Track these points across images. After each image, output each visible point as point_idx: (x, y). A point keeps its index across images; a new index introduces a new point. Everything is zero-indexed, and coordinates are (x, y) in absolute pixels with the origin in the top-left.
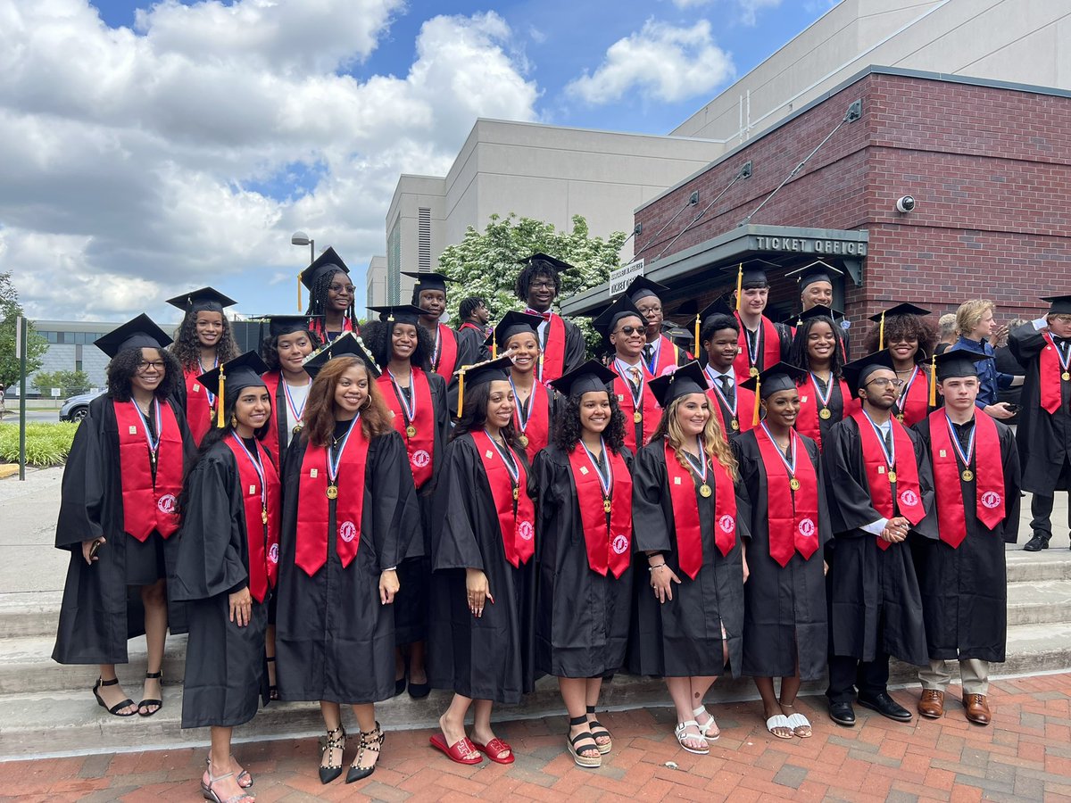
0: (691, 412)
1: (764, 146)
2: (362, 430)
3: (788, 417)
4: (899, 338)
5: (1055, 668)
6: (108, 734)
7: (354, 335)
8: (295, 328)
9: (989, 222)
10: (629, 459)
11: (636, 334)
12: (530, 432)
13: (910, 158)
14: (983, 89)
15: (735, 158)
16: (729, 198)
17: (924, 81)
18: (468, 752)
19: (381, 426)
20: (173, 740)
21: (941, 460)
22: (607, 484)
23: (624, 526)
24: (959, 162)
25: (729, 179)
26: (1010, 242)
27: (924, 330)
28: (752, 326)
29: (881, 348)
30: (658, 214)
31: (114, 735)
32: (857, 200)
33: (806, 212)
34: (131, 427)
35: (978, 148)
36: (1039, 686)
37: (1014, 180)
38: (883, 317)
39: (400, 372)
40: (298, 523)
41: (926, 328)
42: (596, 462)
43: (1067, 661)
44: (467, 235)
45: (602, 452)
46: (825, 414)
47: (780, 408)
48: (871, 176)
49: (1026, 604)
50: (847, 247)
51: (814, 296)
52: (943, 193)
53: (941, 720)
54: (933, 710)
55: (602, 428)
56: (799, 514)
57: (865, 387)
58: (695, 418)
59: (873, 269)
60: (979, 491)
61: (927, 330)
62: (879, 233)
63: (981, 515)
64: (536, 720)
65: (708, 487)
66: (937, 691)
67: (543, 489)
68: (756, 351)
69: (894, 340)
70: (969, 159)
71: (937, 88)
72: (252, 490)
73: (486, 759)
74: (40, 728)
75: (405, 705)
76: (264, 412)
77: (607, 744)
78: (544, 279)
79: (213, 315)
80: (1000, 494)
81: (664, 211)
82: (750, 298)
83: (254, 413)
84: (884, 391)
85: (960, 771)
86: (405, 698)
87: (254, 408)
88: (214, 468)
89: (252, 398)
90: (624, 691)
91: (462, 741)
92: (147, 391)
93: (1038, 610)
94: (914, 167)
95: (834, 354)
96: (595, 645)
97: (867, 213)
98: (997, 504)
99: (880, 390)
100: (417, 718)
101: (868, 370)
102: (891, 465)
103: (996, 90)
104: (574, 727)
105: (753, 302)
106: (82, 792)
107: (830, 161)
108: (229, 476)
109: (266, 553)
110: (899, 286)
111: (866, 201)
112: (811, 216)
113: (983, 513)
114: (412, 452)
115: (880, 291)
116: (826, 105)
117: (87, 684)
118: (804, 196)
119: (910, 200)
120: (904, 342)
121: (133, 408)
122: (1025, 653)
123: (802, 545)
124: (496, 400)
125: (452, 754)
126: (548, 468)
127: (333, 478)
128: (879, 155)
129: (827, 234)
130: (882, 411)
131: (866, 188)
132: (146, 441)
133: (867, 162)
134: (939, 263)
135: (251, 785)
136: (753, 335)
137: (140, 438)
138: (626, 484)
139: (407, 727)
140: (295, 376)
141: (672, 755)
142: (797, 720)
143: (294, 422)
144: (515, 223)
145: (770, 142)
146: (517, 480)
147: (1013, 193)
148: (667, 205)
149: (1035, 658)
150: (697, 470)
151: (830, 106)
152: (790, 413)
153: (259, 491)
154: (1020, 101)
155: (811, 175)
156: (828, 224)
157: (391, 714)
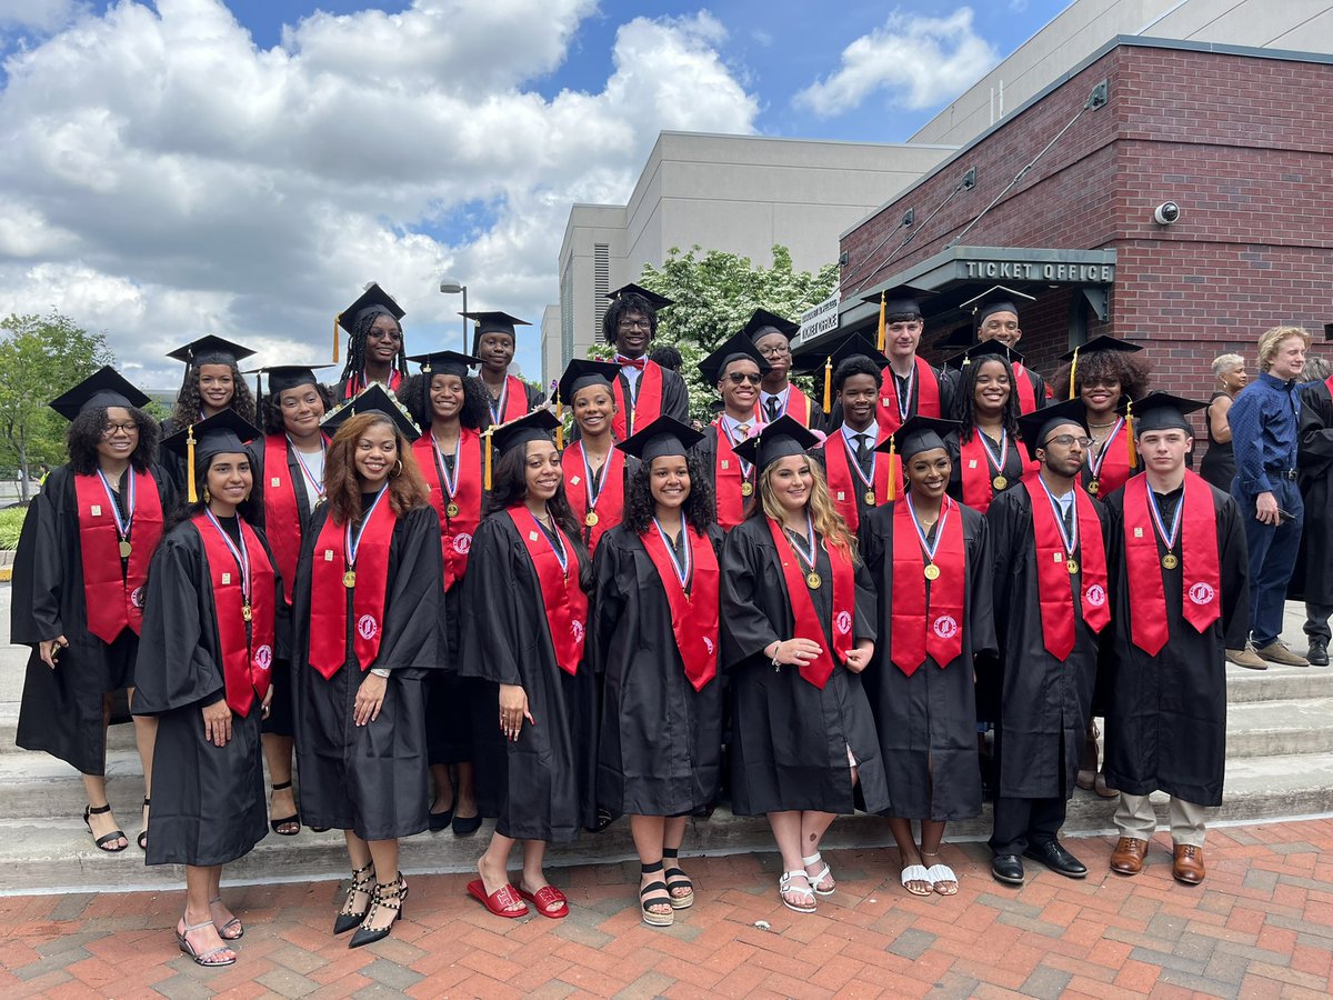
0: (786, 482)
1: (990, 147)
2: (390, 503)
3: (934, 486)
4: (1095, 381)
5: (1311, 812)
6: (89, 870)
7: (383, 387)
8: (300, 381)
9: (1281, 234)
10: (718, 540)
11: (746, 382)
12: (601, 507)
13: (1173, 154)
14: (1269, 63)
15: (955, 165)
16: (950, 216)
17: (1191, 54)
18: (511, 902)
19: (413, 499)
20: (165, 879)
21: (1135, 542)
22: (683, 573)
23: (706, 625)
24: (1238, 157)
25: (949, 192)
26: (1309, 260)
27: (1128, 370)
28: (903, 371)
29: (1072, 396)
30: (867, 240)
31: (96, 872)
32: (1102, 211)
33: (1040, 229)
34: (93, 507)
35: (1265, 138)
36: (1284, 835)
37: (1313, 179)
38: (1076, 355)
39: (445, 435)
40: (312, 615)
41: (1132, 368)
42: (672, 545)
43: (1327, 802)
44: (643, 274)
45: (680, 534)
46: (1000, 483)
47: (922, 474)
48: (1120, 179)
49: (1280, 729)
50: (1087, 272)
51: (992, 331)
52: (1218, 197)
53: (1137, 878)
54: (1127, 863)
55: (678, 501)
56: (934, 609)
57: (1044, 446)
58: (792, 489)
59: (1122, 299)
60: (1186, 582)
61: (1134, 371)
62: (1131, 251)
63: (1188, 612)
64: (611, 865)
65: (817, 576)
66: (1136, 840)
67: (602, 581)
68: (908, 403)
69: (1088, 384)
70: (1252, 153)
71: (1207, 61)
72: (226, 579)
73: (533, 911)
74: (12, 860)
75: (447, 843)
76: (242, 485)
77: (685, 897)
78: (636, 317)
79: (221, 369)
80: (1214, 587)
81: (874, 236)
82: (896, 334)
83: (229, 485)
84: (1068, 453)
85: (1140, 944)
86: (447, 834)
87: (228, 480)
88: (173, 555)
89: (226, 467)
90: (725, 831)
91: (503, 889)
92: (119, 461)
93: (1295, 736)
94: (1177, 165)
95: (1008, 404)
96: (676, 775)
97: (1115, 227)
98: (1209, 599)
99: (1062, 452)
100: (463, 860)
101: (1049, 425)
102: (1070, 551)
103: (1286, 64)
104: (645, 875)
105: (900, 340)
106: (46, 937)
107: (1069, 162)
108: (195, 564)
109: (250, 656)
110: (1158, 320)
111: (1114, 211)
112: (1046, 234)
113: (1191, 610)
114: (454, 535)
115: (1132, 327)
116: (1065, 89)
117: (77, 810)
118: (1038, 208)
119: (1172, 208)
120: (1101, 387)
121: (99, 482)
122: (1268, 793)
123: (936, 649)
124: (534, 465)
125: (491, 905)
126: (610, 552)
127: (352, 562)
128: (1130, 151)
129: (1060, 256)
130: (1063, 479)
131: (1114, 194)
132: (114, 522)
133: (1115, 161)
134: (1213, 289)
135: (241, 935)
136: (904, 382)
137: (106, 517)
138: (711, 573)
139: (450, 870)
140: (305, 439)
141: (769, 912)
142: (941, 873)
143: (315, 496)
144: (701, 257)
145: (998, 142)
146: (565, 569)
147: (1312, 196)
148: (878, 227)
149: (1283, 798)
150: (804, 555)
151: (1071, 89)
152: (934, 479)
153: (237, 580)
154: (1318, 76)
155: (1047, 182)
156: (1067, 242)
157: (431, 853)
